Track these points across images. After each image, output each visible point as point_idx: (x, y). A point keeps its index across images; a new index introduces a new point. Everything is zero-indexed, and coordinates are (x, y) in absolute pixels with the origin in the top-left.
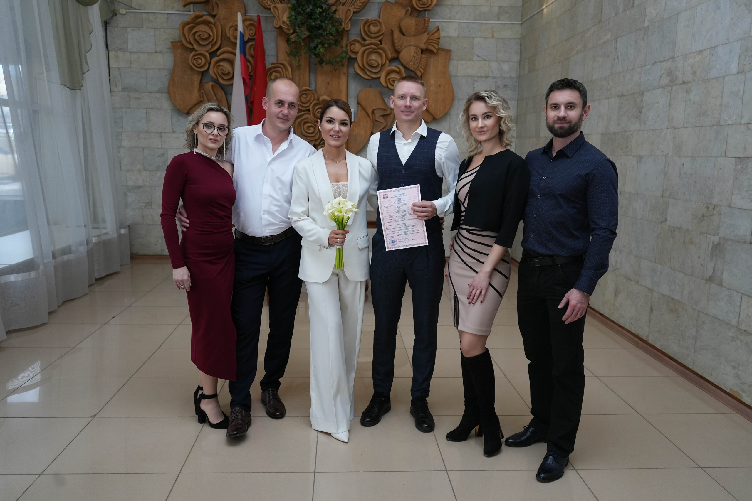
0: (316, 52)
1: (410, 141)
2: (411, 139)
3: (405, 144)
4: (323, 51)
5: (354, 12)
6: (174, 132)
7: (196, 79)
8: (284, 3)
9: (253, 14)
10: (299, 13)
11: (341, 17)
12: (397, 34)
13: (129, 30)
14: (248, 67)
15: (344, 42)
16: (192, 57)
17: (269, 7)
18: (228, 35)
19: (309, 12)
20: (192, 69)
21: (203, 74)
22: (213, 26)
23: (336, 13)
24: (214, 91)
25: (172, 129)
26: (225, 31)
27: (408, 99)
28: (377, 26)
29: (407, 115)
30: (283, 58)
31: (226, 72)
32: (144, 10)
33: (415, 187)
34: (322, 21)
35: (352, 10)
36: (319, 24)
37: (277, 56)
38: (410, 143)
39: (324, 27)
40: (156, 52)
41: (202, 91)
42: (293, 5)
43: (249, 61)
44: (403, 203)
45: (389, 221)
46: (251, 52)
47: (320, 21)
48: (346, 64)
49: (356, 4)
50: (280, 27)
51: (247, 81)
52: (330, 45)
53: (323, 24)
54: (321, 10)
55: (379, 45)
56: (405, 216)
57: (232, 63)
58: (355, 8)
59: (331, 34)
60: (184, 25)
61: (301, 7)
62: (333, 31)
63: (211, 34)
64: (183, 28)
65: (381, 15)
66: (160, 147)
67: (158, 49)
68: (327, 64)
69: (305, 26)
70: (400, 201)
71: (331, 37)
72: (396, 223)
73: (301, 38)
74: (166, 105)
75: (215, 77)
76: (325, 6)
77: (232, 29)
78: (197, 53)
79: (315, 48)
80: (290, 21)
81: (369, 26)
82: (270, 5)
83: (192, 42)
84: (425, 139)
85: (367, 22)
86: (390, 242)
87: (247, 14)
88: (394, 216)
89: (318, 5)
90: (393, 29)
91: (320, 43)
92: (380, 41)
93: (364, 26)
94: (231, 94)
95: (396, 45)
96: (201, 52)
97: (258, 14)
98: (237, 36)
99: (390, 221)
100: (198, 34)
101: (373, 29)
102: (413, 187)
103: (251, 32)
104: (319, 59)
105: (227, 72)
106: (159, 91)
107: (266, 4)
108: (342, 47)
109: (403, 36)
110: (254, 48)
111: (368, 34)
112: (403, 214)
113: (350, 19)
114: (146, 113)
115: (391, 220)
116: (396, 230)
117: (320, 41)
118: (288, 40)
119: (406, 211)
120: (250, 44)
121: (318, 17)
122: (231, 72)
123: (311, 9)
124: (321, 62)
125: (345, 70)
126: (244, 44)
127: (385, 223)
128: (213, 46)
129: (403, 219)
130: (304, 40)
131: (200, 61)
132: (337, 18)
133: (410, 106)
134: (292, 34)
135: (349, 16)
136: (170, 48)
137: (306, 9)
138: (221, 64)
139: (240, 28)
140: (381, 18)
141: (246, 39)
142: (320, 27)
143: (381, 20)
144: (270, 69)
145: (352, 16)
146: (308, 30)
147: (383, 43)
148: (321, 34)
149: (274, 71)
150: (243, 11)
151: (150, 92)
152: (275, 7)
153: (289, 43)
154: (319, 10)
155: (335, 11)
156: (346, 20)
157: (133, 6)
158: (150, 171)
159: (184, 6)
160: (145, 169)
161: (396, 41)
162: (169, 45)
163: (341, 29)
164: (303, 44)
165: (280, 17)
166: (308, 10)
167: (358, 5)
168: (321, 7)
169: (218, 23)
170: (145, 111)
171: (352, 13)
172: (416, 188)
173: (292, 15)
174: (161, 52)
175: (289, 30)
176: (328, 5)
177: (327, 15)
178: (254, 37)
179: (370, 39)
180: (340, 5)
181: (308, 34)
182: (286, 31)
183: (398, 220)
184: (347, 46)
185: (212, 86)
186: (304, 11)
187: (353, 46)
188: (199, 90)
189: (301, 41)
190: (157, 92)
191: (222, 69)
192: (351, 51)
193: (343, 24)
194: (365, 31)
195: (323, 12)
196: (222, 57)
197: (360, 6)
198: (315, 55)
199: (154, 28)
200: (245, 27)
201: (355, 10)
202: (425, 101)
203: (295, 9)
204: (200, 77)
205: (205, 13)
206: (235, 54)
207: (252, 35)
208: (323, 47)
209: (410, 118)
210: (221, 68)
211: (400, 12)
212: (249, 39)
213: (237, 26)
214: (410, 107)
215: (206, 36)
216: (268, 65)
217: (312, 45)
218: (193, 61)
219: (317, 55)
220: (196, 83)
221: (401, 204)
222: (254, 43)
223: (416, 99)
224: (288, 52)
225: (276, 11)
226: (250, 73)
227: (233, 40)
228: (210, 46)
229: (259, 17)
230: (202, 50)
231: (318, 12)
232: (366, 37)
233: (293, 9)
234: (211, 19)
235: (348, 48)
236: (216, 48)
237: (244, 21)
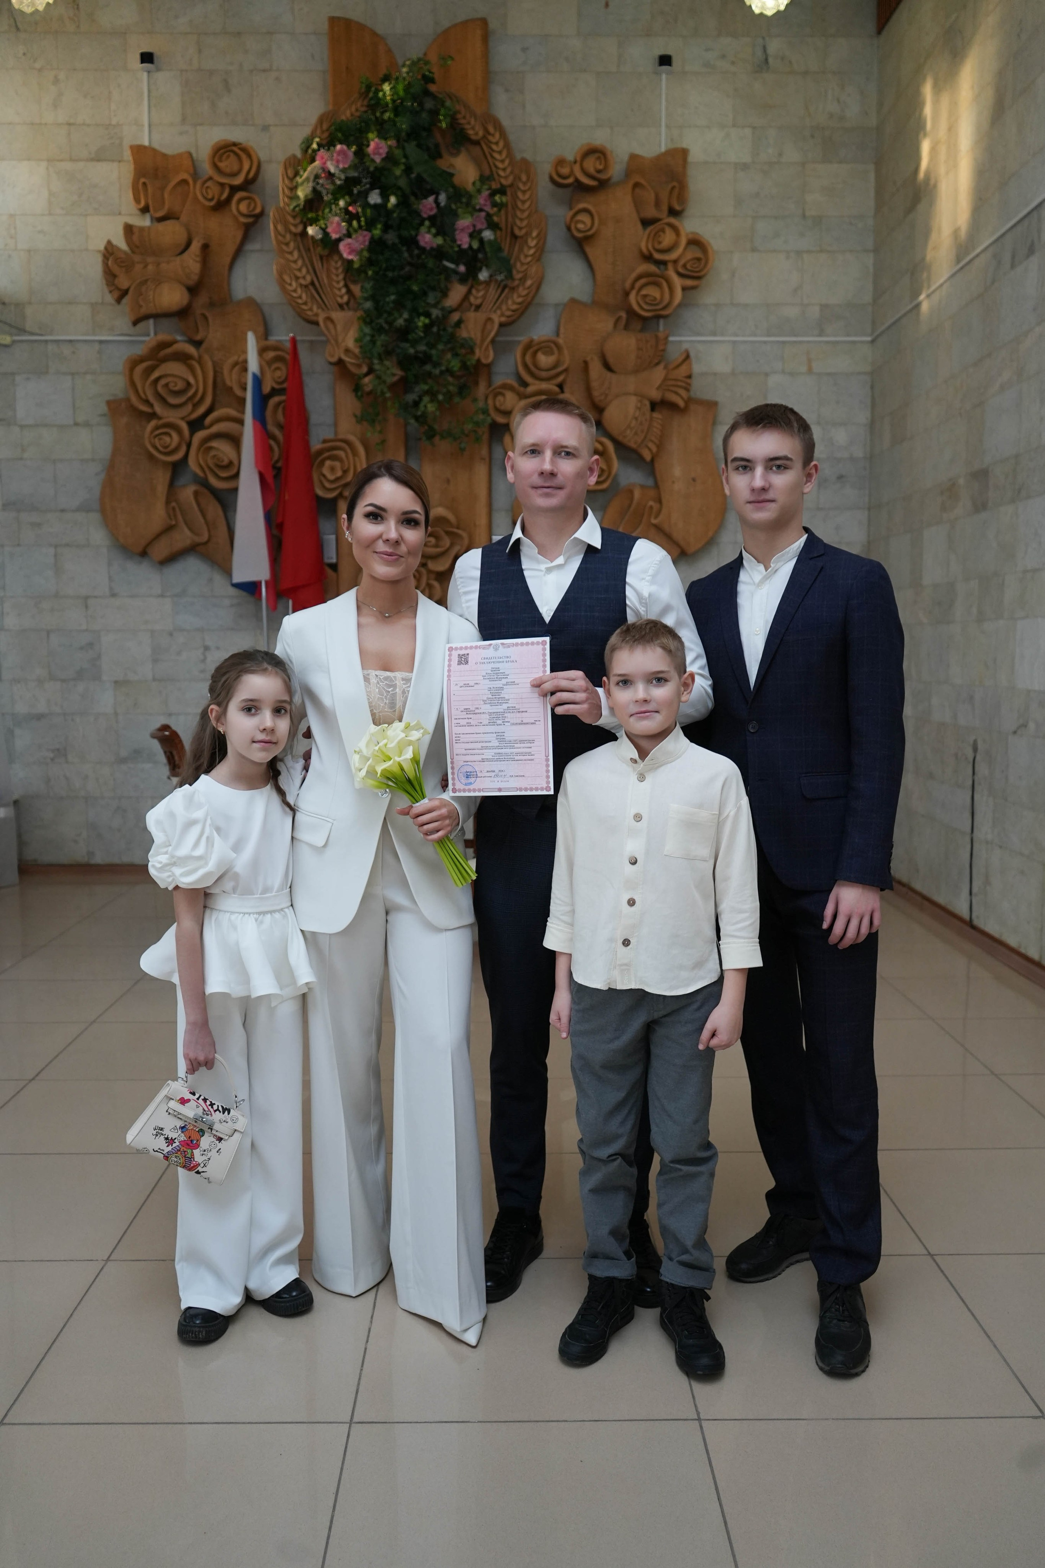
0: (419, 413)
1: (560, 560)
2: (562, 557)
3: (549, 570)
4: (434, 409)
5: (501, 325)
6: (113, 595)
7: (162, 479)
8: (349, 309)
9: (282, 336)
10: (380, 330)
11: (473, 336)
12: (596, 368)
13: (18, 378)
14: (271, 448)
15: (482, 388)
16: (152, 432)
17: (314, 318)
18: (228, 383)
19: (401, 326)
20: (151, 457)
21: (177, 468)
22: (194, 363)
23: (460, 328)
24: (199, 504)
25: (111, 588)
26: (222, 373)
27: (548, 454)
28: (552, 353)
29: (547, 495)
30: (348, 428)
31: (223, 461)
32: (51, 334)
33: (538, 643)
34: (432, 346)
35: (497, 319)
36: (425, 353)
37: (336, 425)
38: (559, 567)
39: (435, 358)
40: (76, 424)
41: (174, 504)
42: (367, 312)
43: (274, 438)
44: (504, 681)
45: (463, 722)
46: (275, 415)
47: (427, 345)
48: (485, 437)
49: (504, 307)
50: (340, 363)
51: (269, 479)
52: (449, 396)
53: (434, 352)
54: (427, 321)
55: (557, 394)
56: (506, 715)
57: (236, 441)
58: (502, 315)
59: (449, 371)
60: (134, 363)
61: (385, 315)
62: (455, 364)
63: (192, 380)
64: (132, 370)
65: (562, 330)
66: (84, 627)
67: (80, 419)
68: (443, 437)
69: (394, 359)
70: (496, 674)
71: (450, 379)
72: (481, 729)
73: (384, 382)
74: (99, 536)
75: (201, 474)
76: (435, 312)
77: (237, 368)
78: (161, 422)
79: (416, 404)
80: (361, 347)
81: (535, 354)
82: (317, 315)
83: (151, 399)
84: (599, 555)
85: (529, 345)
86: (461, 775)
87: (271, 338)
88: (477, 711)
89: (421, 311)
90: (588, 359)
91: (427, 392)
92: (561, 386)
93: (524, 355)
94: (235, 511)
95: (596, 393)
96: (171, 420)
97: (291, 335)
98: (246, 384)
99: (467, 723)
100: (163, 382)
101: (544, 360)
102: (533, 643)
103: (278, 374)
104: (426, 427)
105: (226, 462)
106: (83, 508)
107: (309, 313)
108: (475, 400)
109: (609, 374)
110: (284, 409)
111: (534, 370)
112: (500, 709)
113: (493, 341)
114: (56, 555)
115: (469, 721)
116: (479, 745)
117: (426, 387)
118: (357, 389)
119: (510, 702)
120: (276, 399)
121: (422, 334)
122: (236, 462)
123: (406, 320)
124: (431, 435)
125: (484, 452)
126: (262, 401)
127: (453, 725)
128: (196, 406)
129: (499, 722)
130: (392, 387)
131: (167, 439)
132: (464, 339)
133: (552, 470)
134: (366, 375)
135: (490, 332)
136: (104, 415)
137: (395, 320)
138: (214, 444)
139: (253, 365)
140: (562, 336)
141: (266, 389)
142: (426, 359)
143: (561, 341)
144: (320, 452)
145: (497, 335)
146: (401, 364)
147: (566, 389)
148: (429, 374)
149: (329, 458)
150: (261, 329)
151: (63, 511)
152: (329, 319)
153: (359, 394)
154: (422, 321)
155: (459, 323)
156: (483, 340)
157: (28, 328)
158: (63, 681)
159: (135, 323)
160: (52, 678)
161: (594, 384)
162: (104, 408)
163: (474, 362)
164: (388, 395)
165: (340, 340)
166: (400, 322)
167: (508, 309)
168: (428, 315)
169: (206, 358)
170: (52, 551)
171: (496, 326)
172: (541, 646)
173: (365, 335)
174: (87, 424)
175: (359, 366)
176: (443, 309)
177: (442, 333)
178: (285, 385)
179: (537, 382)
180: (469, 310)
181: (399, 373)
182: (353, 369)
183: (486, 722)
184: (486, 398)
185: (196, 494)
186: (390, 324)
187: (500, 398)
188: (168, 502)
189: (385, 390)
190: (78, 509)
191: (214, 456)
192: (497, 410)
193: (477, 351)
194: (526, 366)
195: (432, 324)
196: (215, 429)
197: (513, 311)
198: (417, 418)
199: (73, 374)
200: (266, 363)
201: (503, 319)
202: (593, 463)
203: (371, 322)
204: (168, 475)
205: (179, 338)
206: (241, 422)
207: (280, 380)
208: (432, 401)
209: (553, 502)
210: (212, 453)
211: (603, 323)
212: (273, 389)
213: (246, 361)
214: (553, 474)
215: (180, 385)
216: (316, 445)
217: (411, 397)
218: (153, 441)
219: (421, 419)
220: (161, 488)
221: (498, 684)
222: (283, 398)
223: (568, 454)
224: (358, 413)
225: (331, 326)
226: (277, 461)
227: (238, 392)
228: (189, 407)
229: (294, 341)
230: (172, 417)
231: (420, 324)
232: (528, 378)
233: (368, 320)
234: (191, 350)
235: (490, 402)
236: (201, 410)
237: (262, 351)
